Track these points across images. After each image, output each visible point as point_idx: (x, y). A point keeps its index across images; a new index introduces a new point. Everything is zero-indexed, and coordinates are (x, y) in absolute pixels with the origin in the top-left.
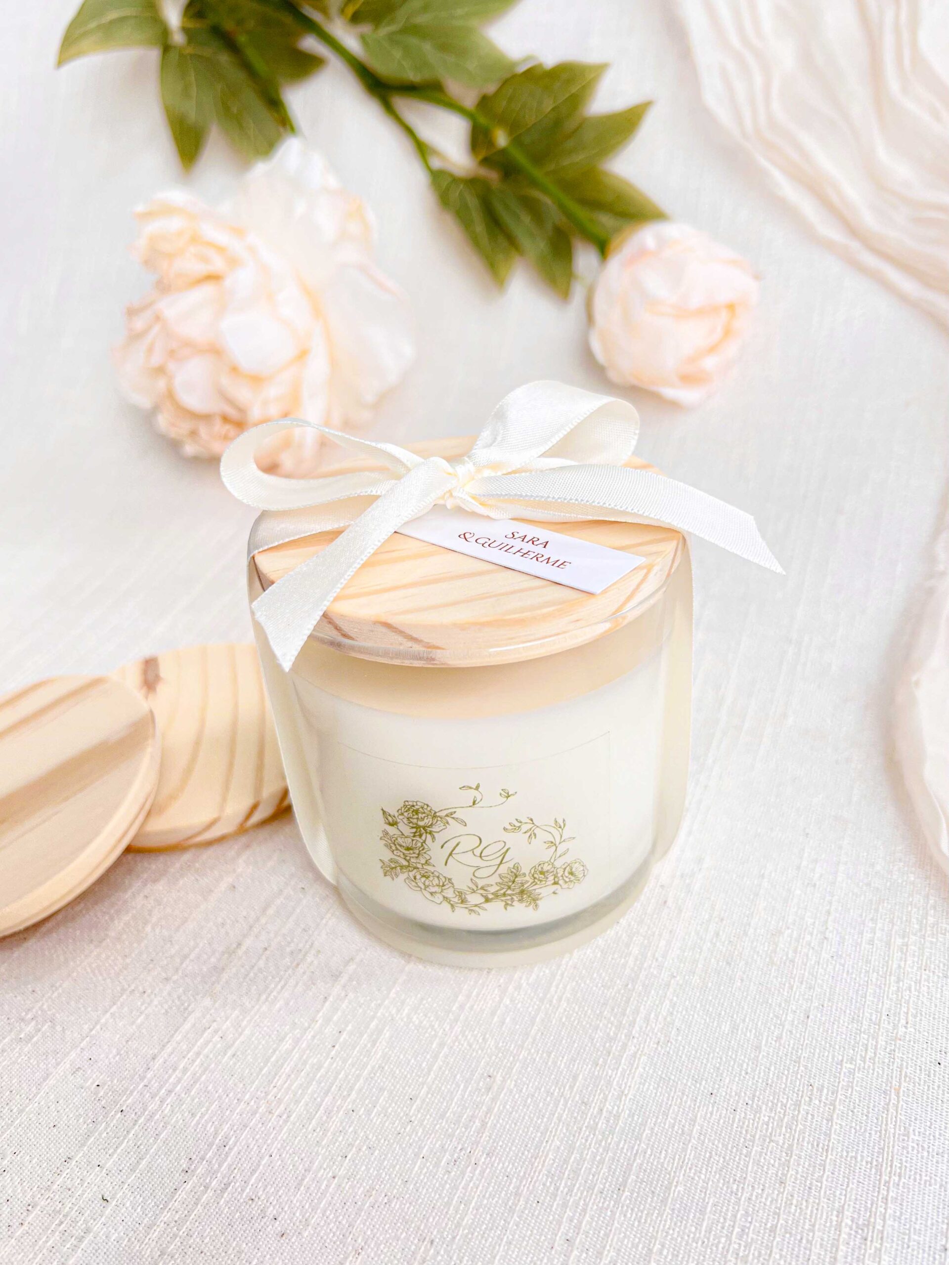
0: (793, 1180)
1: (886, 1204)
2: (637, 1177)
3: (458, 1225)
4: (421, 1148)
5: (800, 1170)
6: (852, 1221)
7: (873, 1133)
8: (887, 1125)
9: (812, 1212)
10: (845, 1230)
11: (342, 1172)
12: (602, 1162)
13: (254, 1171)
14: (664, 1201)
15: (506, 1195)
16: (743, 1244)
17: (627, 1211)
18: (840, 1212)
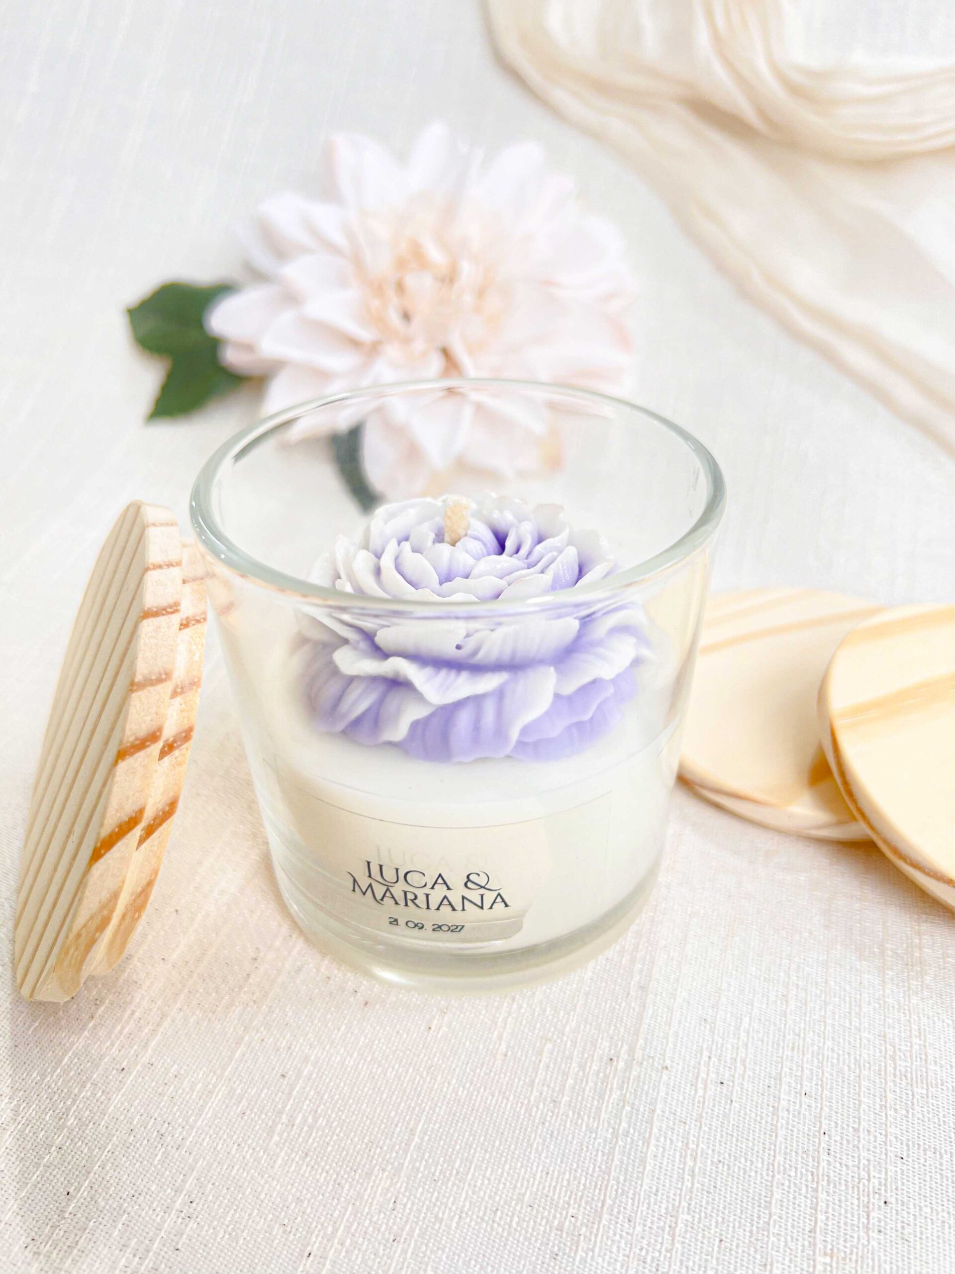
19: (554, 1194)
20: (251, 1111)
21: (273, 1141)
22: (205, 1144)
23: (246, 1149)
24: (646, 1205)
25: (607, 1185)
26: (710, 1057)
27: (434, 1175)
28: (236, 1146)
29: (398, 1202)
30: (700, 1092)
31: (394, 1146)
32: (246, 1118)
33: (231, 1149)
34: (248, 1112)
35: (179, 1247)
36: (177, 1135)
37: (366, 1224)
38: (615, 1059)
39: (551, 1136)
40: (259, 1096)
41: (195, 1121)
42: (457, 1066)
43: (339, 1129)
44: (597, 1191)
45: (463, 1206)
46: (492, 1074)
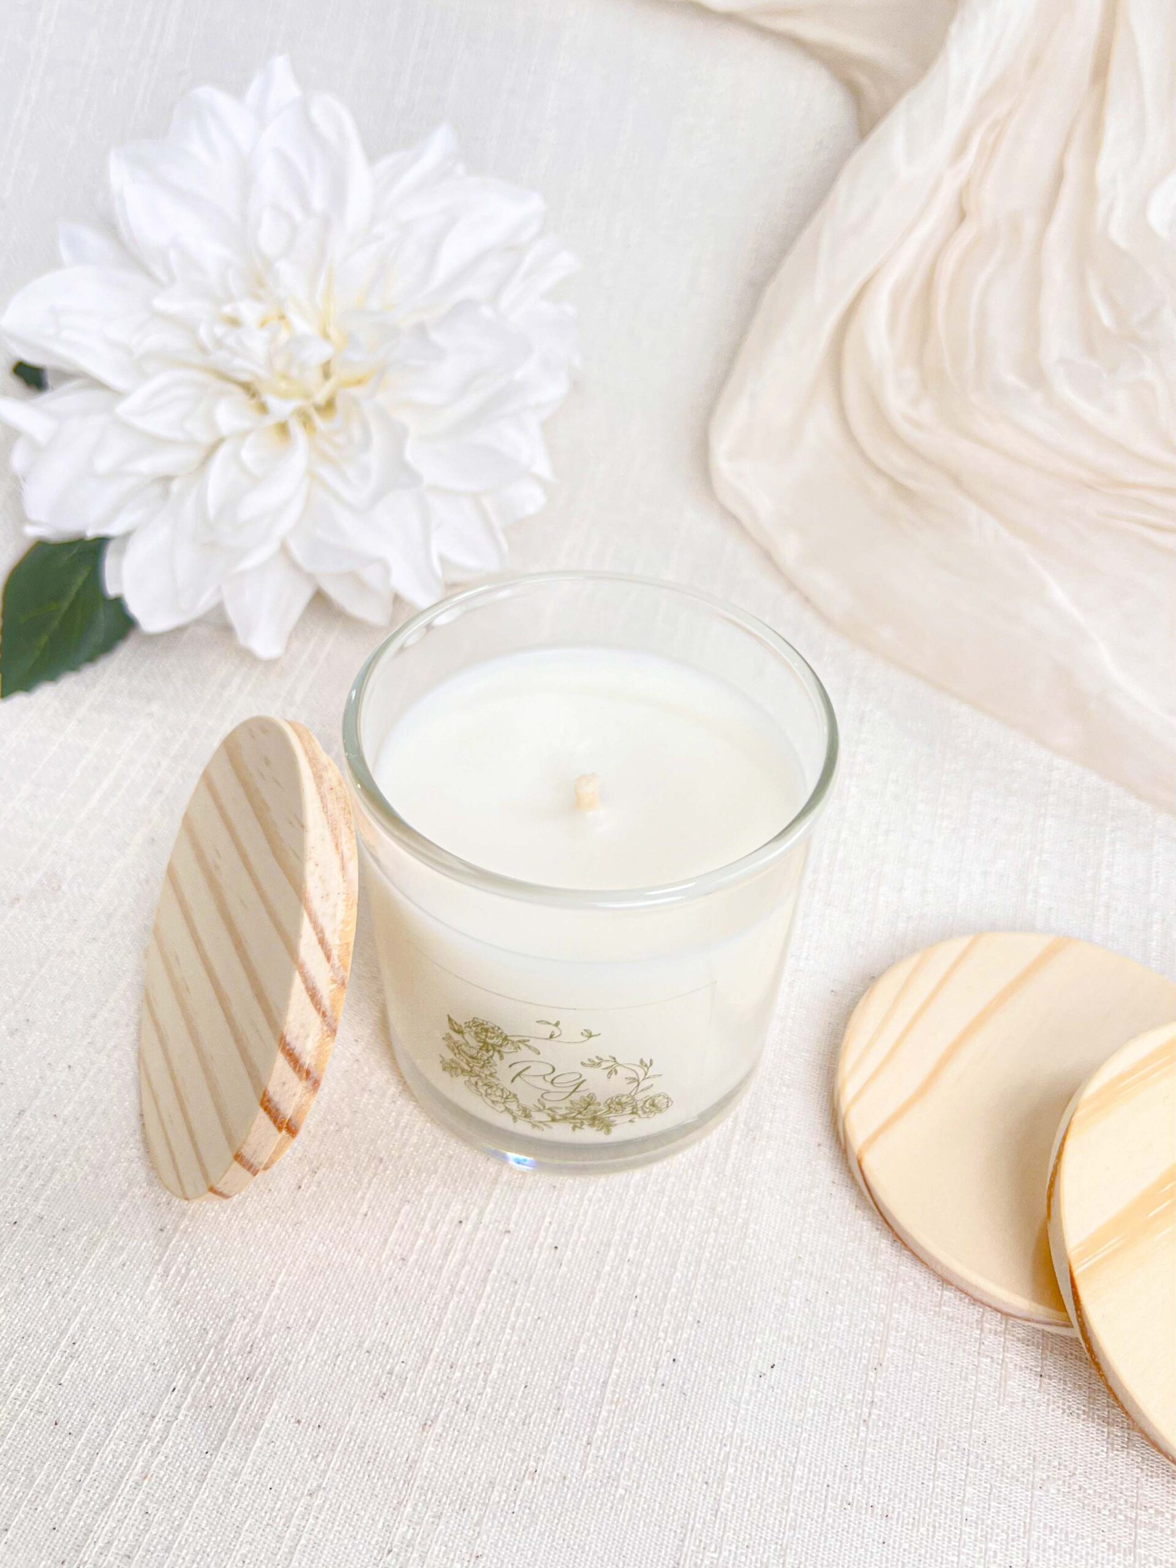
19: (390, 1342)
20: (131, 1262)
21: (148, 1291)
22: (88, 1292)
23: (125, 1296)
24: (468, 1354)
25: (437, 1335)
26: (550, 1223)
27: (288, 1323)
28: (115, 1294)
29: (255, 1346)
30: (535, 1255)
31: (256, 1296)
32: (125, 1268)
33: (111, 1297)
34: (128, 1263)
35: (62, 1382)
36: (63, 1283)
37: (225, 1364)
38: (464, 1222)
39: (396, 1291)
40: (139, 1249)
41: (81, 1270)
42: (320, 1223)
43: (208, 1280)
44: (428, 1340)
45: (310, 1351)
46: (351, 1232)
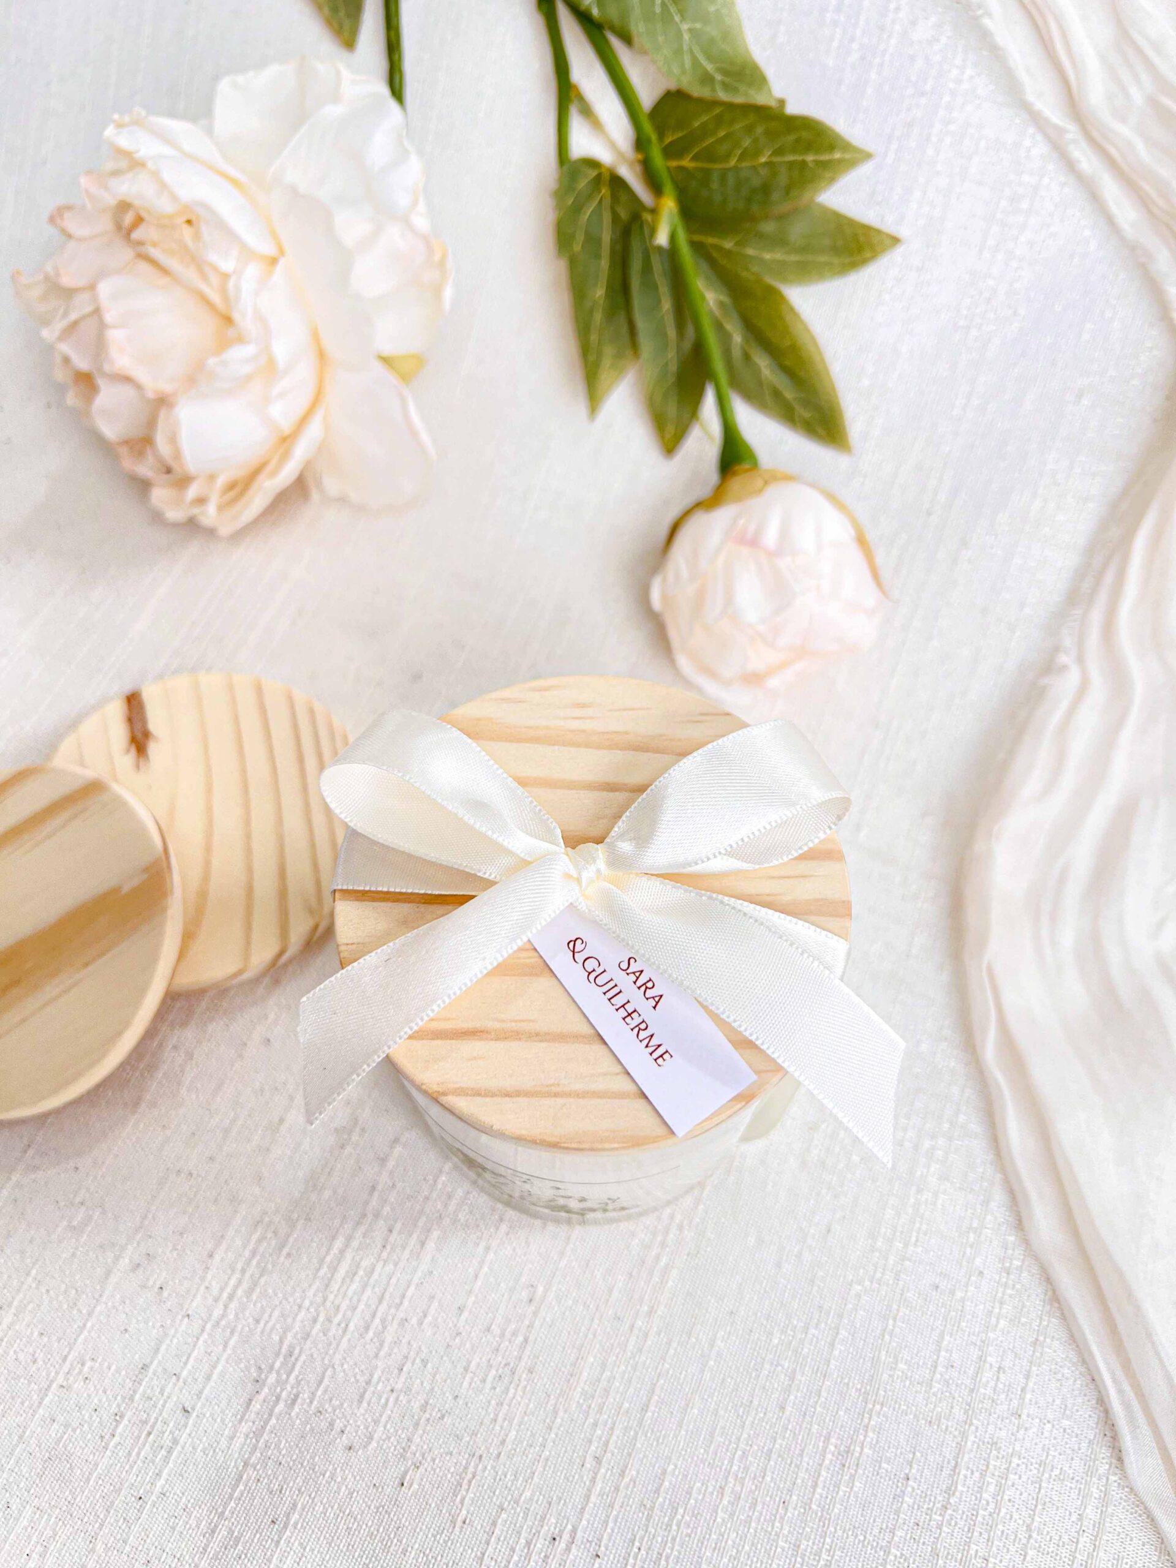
0: (791, 1404)
1: (866, 1431)
2: (659, 1397)
3: (503, 1442)
4: (469, 1362)
5: (799, 1395)
6: (836, 1447)
7: (867, 1359)
8: (880, 1352)
9: (803, 1437)
10: (829, 1456)
11: (399, 1386)
12: (630, 1381)
13: (320, 1382)
14: (680, 1425)
15: (544, 1412)
16: (742, 1466)
17: (647, 1431)
18: (827, 1439)
